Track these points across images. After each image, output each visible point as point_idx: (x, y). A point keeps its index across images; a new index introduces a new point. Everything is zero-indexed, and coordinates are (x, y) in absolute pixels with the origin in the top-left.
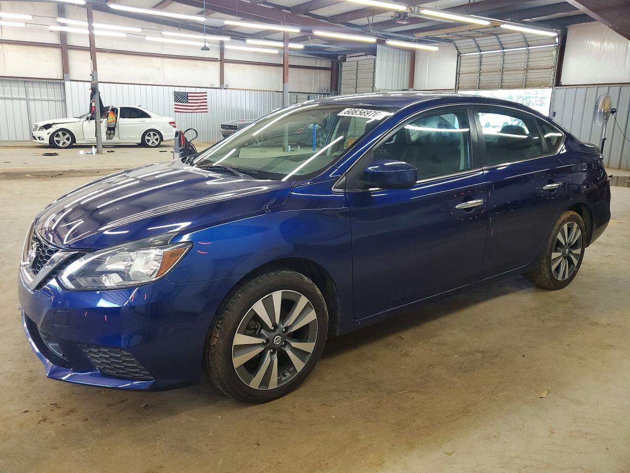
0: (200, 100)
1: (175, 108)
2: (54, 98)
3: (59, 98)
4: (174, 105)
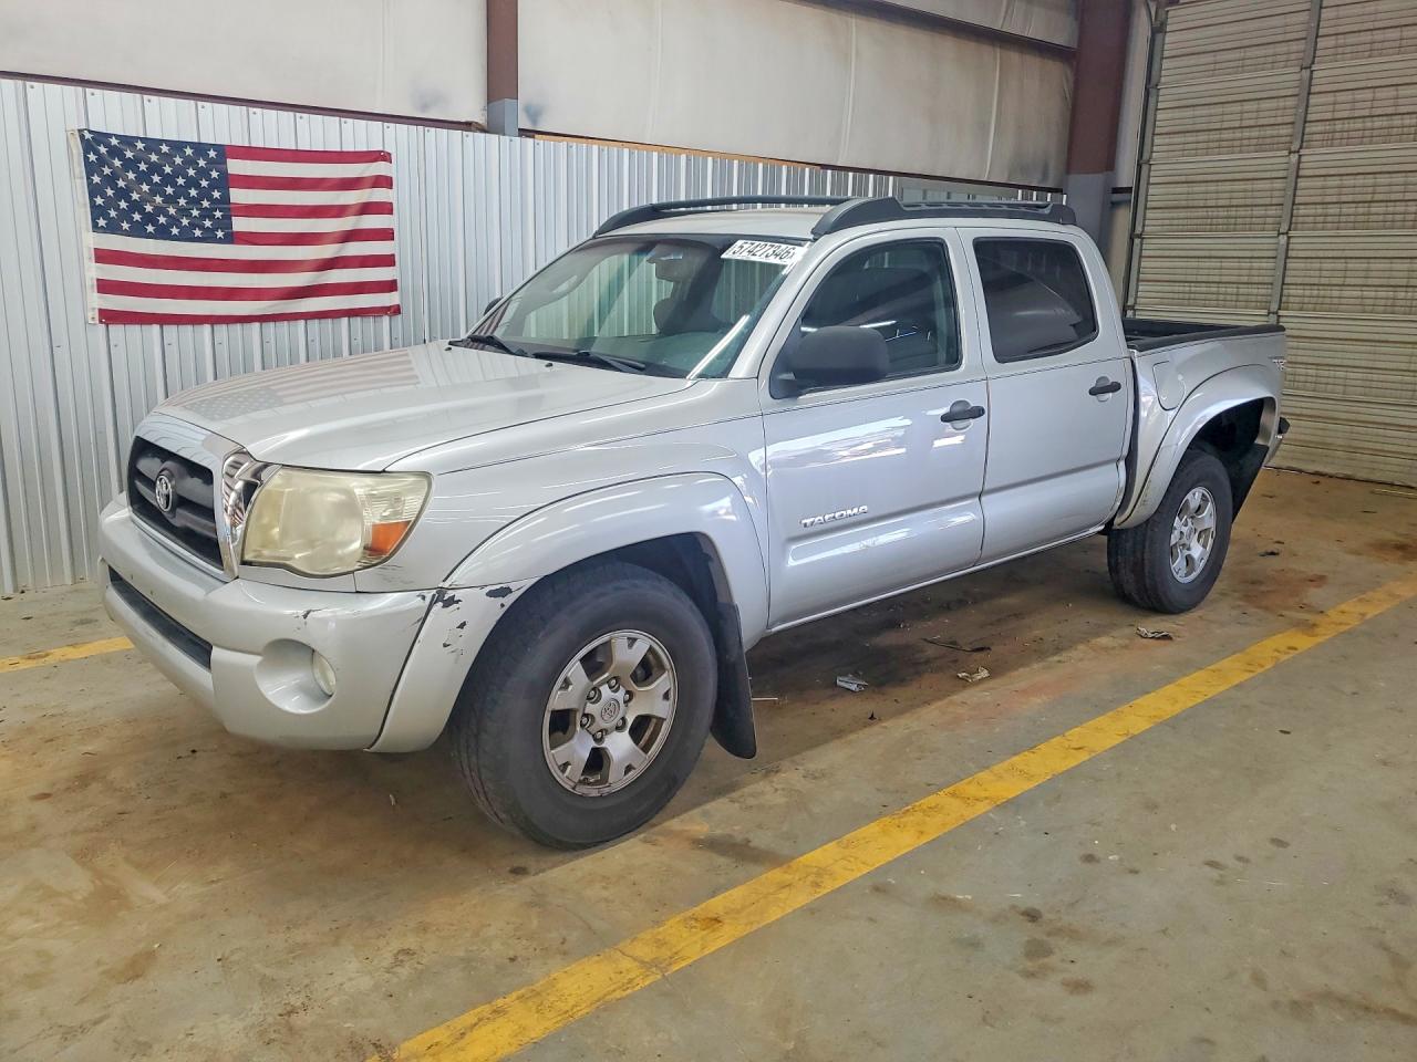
0: (339, 211)
1: (105, 287)
4: (89, 255)
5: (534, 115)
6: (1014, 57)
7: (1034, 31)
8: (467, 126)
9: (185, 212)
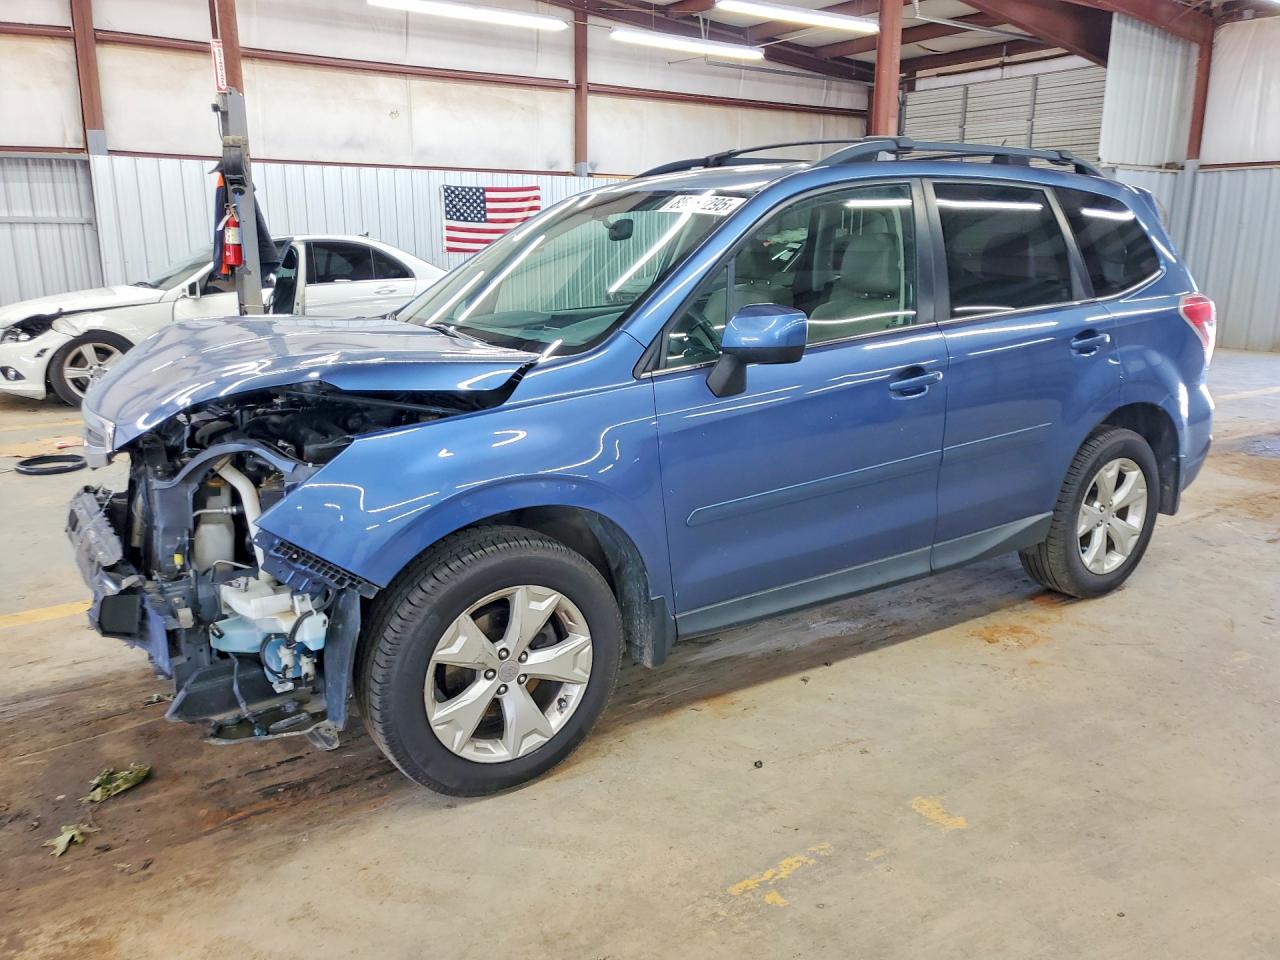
0: (521, 210)
1: (449, 239)
2: (53, 214)
3: (71, 213)
4: (444, 228)
5: (593, 166)
8: (566, 174)
9: (472, 212)
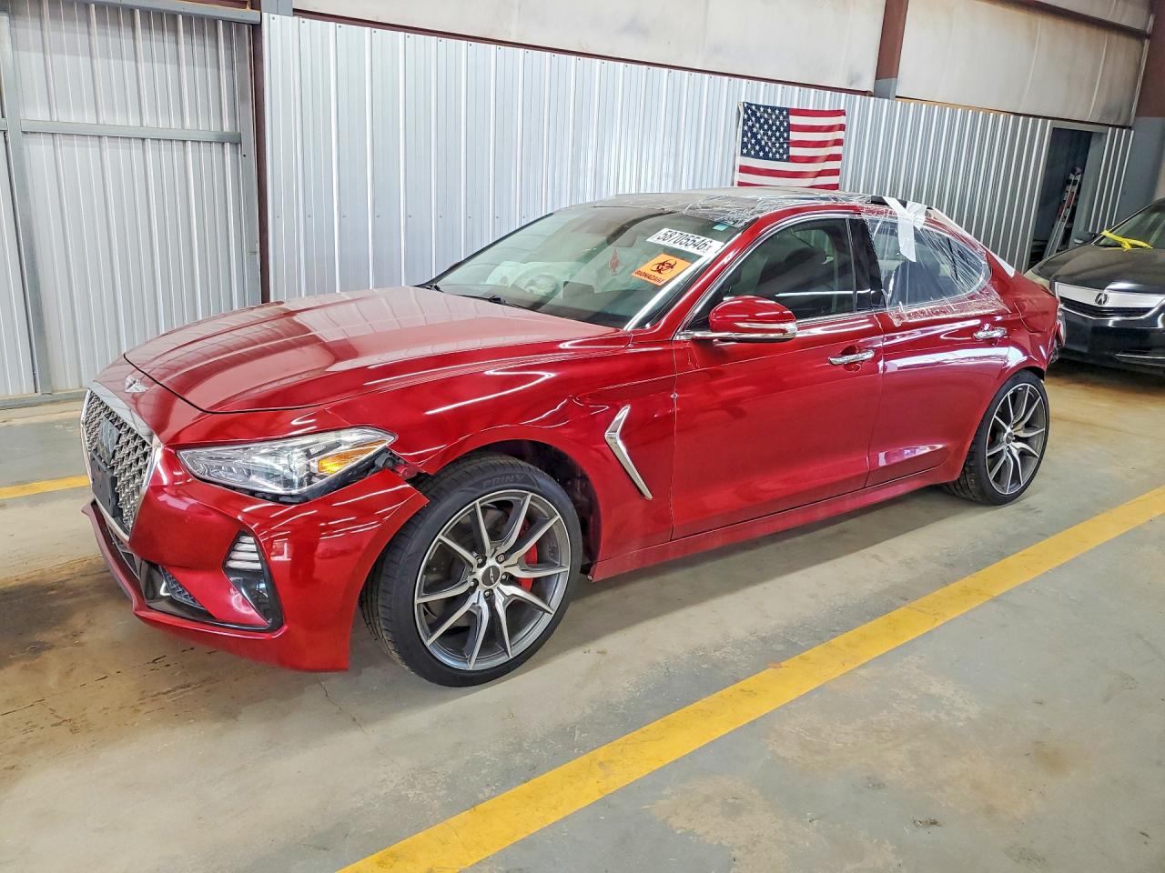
0: (825, 144)
1: (741, 185)
4: (737, 168)
6: (1114, 37)
7: (1125, 21)
9: (774, 144)
